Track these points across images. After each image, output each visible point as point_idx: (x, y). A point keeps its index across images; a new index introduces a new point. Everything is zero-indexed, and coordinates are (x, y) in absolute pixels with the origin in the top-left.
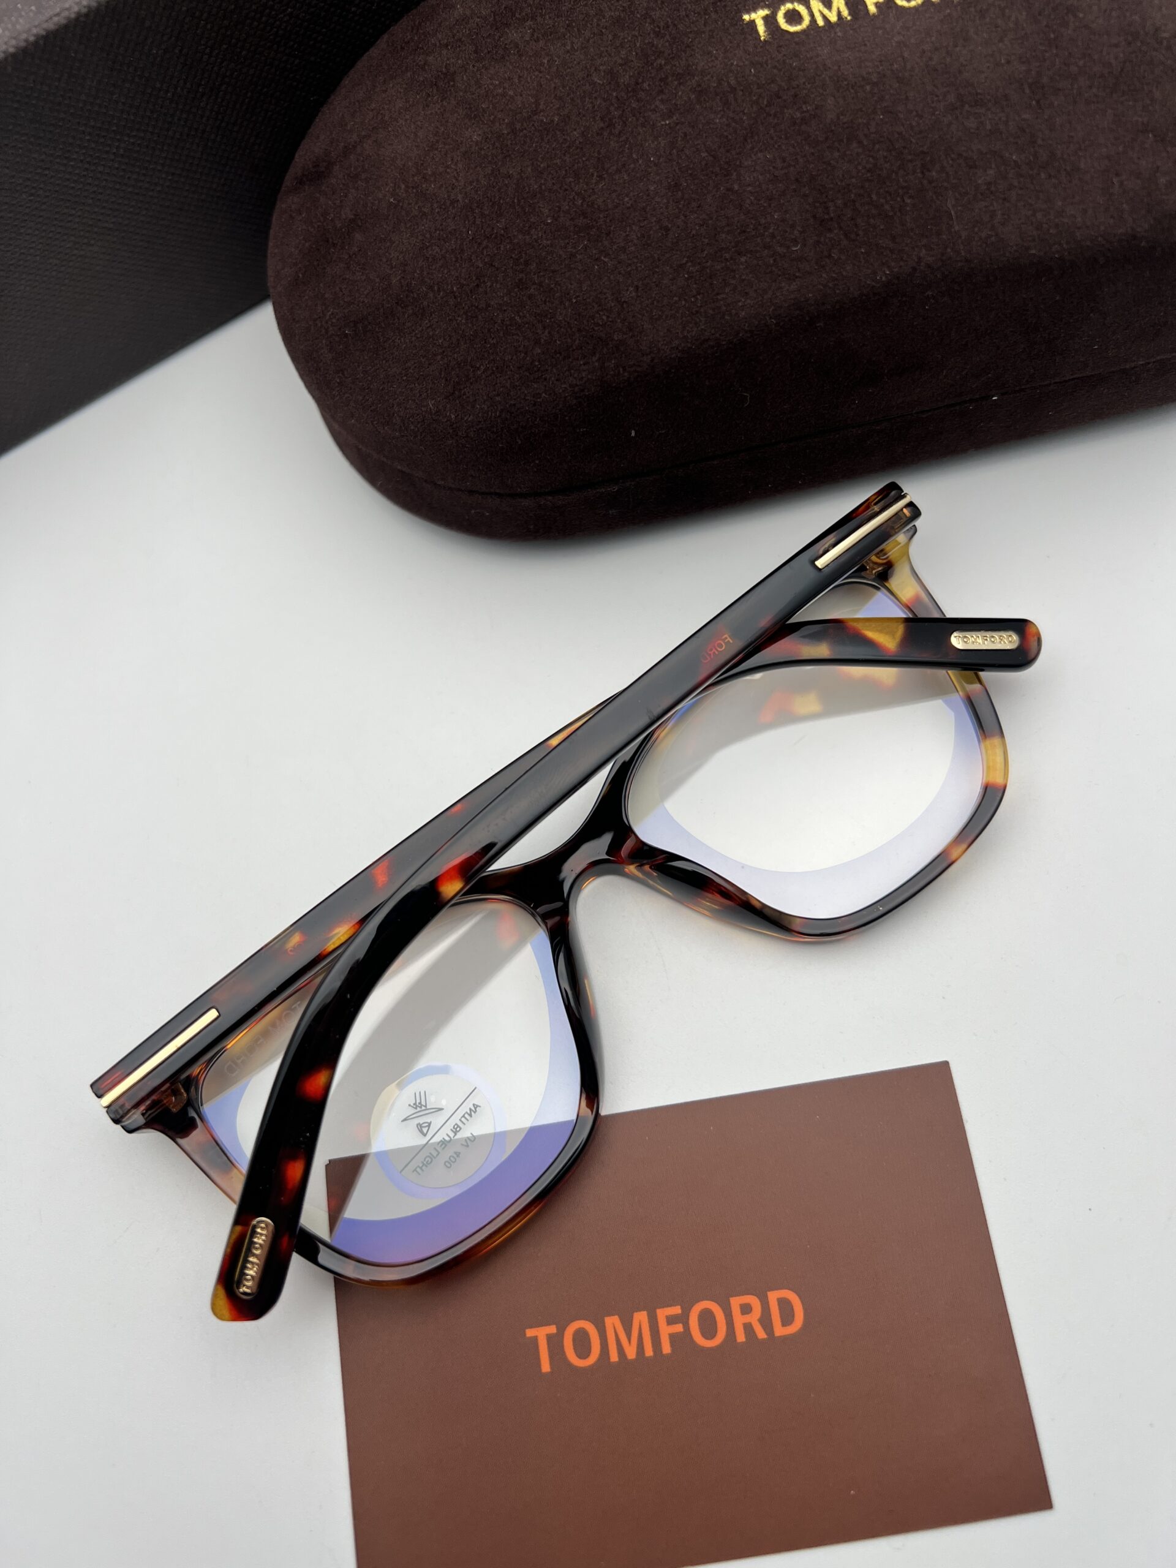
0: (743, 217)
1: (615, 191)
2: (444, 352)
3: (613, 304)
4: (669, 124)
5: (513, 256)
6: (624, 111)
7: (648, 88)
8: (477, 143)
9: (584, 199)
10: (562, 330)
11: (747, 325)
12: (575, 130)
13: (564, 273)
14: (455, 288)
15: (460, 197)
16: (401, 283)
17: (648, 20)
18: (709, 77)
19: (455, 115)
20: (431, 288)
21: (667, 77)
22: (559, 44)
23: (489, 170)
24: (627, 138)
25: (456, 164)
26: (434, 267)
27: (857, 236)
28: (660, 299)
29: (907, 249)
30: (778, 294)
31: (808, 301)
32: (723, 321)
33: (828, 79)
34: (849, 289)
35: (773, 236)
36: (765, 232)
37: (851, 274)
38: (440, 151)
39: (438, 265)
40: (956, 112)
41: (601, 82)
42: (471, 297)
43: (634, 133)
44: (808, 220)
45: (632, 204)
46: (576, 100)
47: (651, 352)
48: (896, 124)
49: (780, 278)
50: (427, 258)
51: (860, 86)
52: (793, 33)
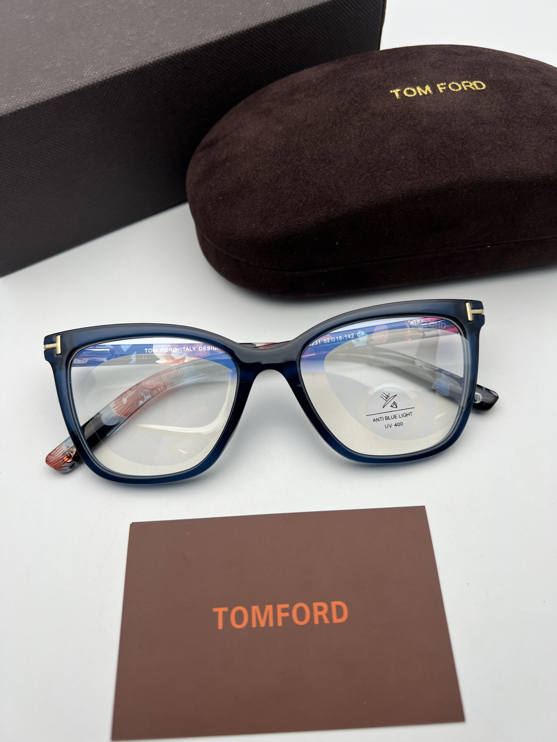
0: (389, 157)
1: (337, 147)
2: (261, 205)
3: (334, 187)
4: (360, 124)
5: (293, 169)
6: (341, 120)
7: (351, 113)
8: (280, 131)
9: (324, 150)
10: (312, 197)
11: (389, 197)
12: (321, 126)
13: (314, 176)
14: (268, 181)
15: (272, 149)
16: (245, 180)
17: (352, 92)
18: (376, 110)
19: (272, 122)
20: (257, 181)
21: (359, 110)
22: (316, 99)
23: (285, 139)
24: (342, 129)
25: (271, 138)
26: (259, 174)
27: (436, 166)
28: (354, 186)
29: (456, 172)
30: (403, 186)
31: (415, 189)
32: (380, 195)
33: (424, 112)
34: (432, 185)
35: (401, 164)
36: (398, 163)
37: (433, 180)
38: (265, 134)
39: (261, 173)
40: (475, 126)
41: (332, 111)
42: (275, 184)
43: (346, 128)
44: (416, 159)
45: (344, 152)
46: (322, 116)
47: (349, 206)
48: (451, 128)
49: (404, 180)
50: (257, 171)
51: (437, 115)
52: (410, 97)
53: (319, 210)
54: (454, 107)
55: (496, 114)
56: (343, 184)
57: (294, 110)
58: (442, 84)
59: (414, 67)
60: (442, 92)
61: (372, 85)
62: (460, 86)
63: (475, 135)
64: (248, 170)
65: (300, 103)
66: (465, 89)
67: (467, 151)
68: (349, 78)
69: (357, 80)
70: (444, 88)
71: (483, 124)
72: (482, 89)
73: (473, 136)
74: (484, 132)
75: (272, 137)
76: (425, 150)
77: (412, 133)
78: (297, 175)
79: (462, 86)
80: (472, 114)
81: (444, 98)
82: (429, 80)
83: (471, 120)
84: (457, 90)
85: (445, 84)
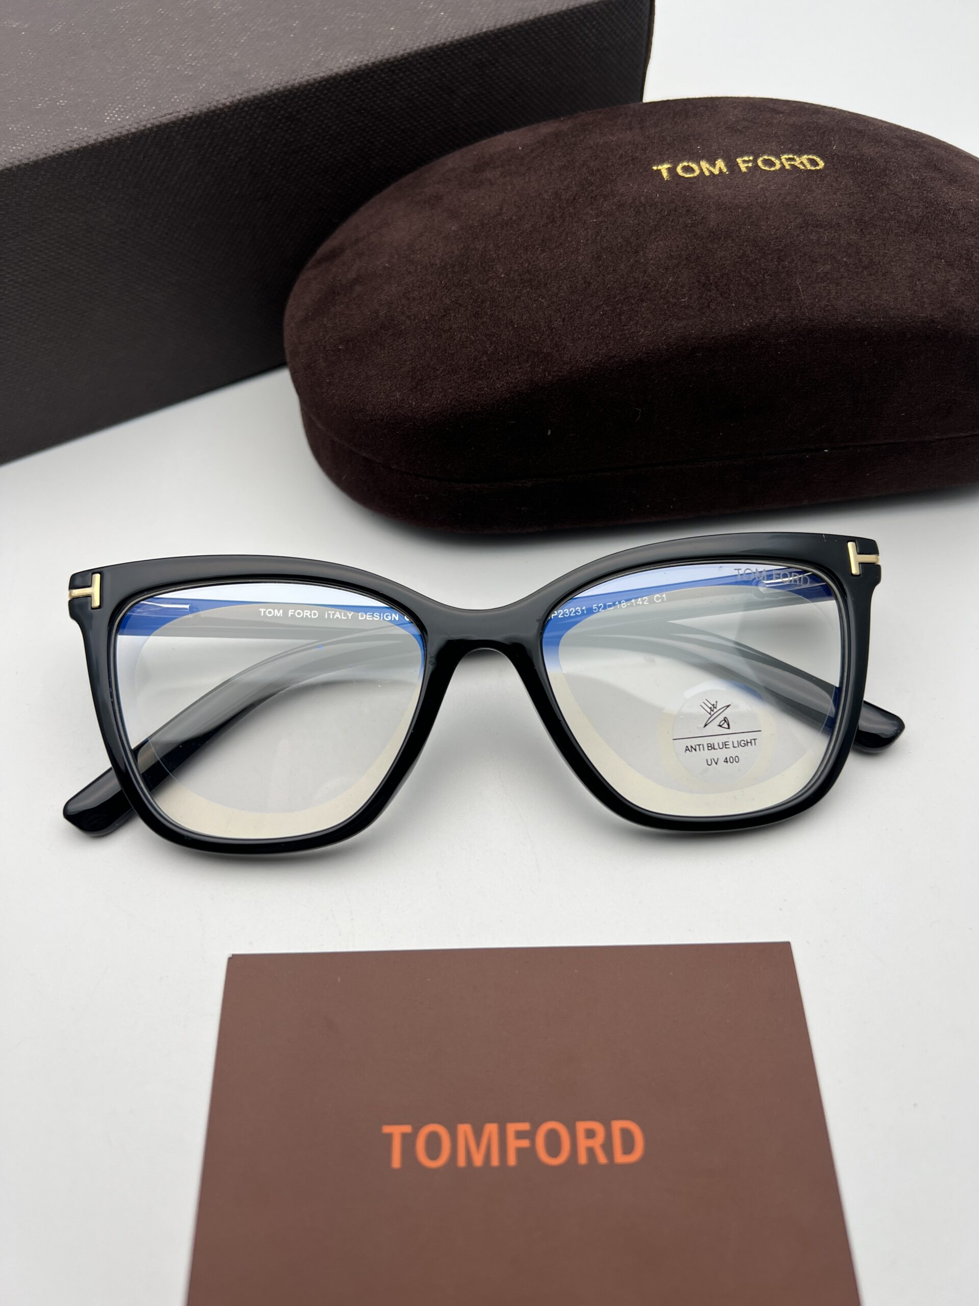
0: (646, 278)
1: (554, 259)
2: (413, 359)
3: (545, 329)
4: (596, 222)
5: (473, 297)
6: (563, 214)
7: (582, 202)
8: (455, 231)
9: (530, 264)
10: (505, 345)
11: (644, 348)
13: (510, 308)
14: (427, 318)
15: (438, 262)
16: (386, 315)
17: (585, 167)
18: (627, 197)
19: (441, 217)
20: (409, 317)
21: (596, 196)
22: (521, 179)
23: (462, 246)
24: (565, 229)
25: (438, 244)
26: (413, 304)
27: (730, 295)
28: (580, 327)
29: (766, 307)
30: (669, 329)
31: (691, 335)
32: (627, 344)
33: (711, 203)
34: (722, 330)
35: (667, 291)
36: (662, 288)
37: (724, 320)
38: (427, 237)
39: (416, 303)
40: (803, 229)
41: (549, 198)
42: (439, 323)
43: (570, 226)
44: (694, 283)
45: (565, 267)
46: (529, 207)
47: (570, 362)
48: (760, 232)
49: (671, 319)
50: (409, 299)
51: (734, 209)
52: (687, 178)
53: (516, 369)
54: (766, 197)
55: (841, 211)
56: (561, 323)
57: (480, 196)
58: (746, 158)
59: (697, 129)
60: (746, 170)
61: (621, 156)
62: (777, 162)
63: (801, 245)
64: (393, 297)
65: (492, 184)
66: (788, 167)
67: (787, 271)
68: (581, 144)
69: (595, 148)
70: (750, 165)
71: (817, 227)
72: (818, 168)
73: (797, 247)
74: (818, 240)
75: (439, 242)
76: (711, 268)
77: (689, 238)
78: (479, 308)
79: (782, 163)
80: (797, 209)
81: (749, 181)
82: (723, 150)
83: (795, 219)
84: (772, 169)
85: (751, 158)
